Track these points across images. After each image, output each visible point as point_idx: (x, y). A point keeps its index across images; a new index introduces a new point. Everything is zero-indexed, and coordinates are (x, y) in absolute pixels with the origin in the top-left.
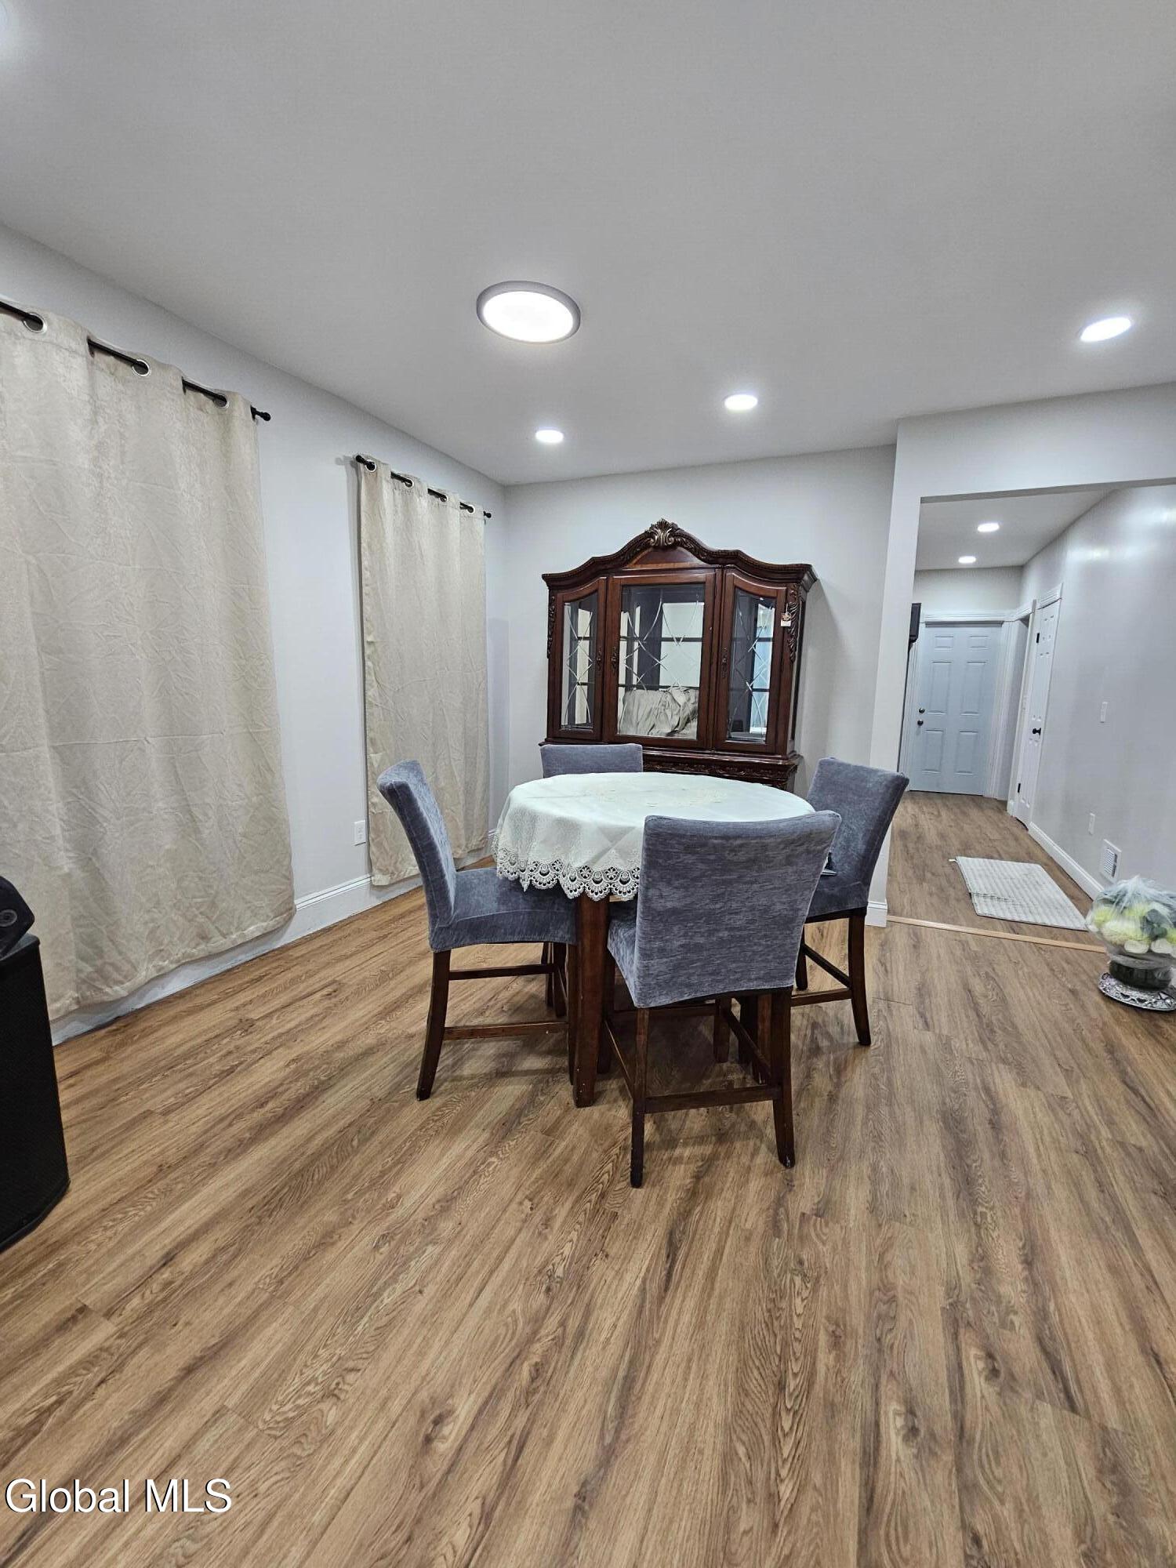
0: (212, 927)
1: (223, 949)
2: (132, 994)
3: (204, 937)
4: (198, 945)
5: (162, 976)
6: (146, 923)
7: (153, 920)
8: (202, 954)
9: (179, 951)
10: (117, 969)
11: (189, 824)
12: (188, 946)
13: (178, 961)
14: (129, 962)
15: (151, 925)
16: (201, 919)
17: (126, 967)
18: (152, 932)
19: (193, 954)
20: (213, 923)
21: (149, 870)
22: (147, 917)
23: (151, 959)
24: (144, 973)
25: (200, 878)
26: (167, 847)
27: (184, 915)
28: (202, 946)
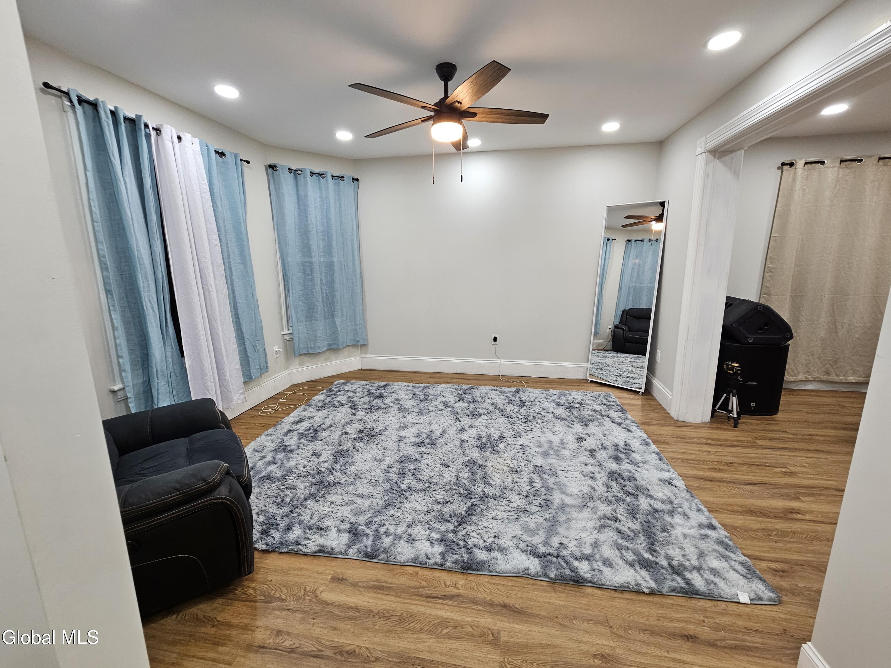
0: (833, 371)
1: (835, 381)
2: (795, 382)
3: (828, 373)
4: (824, 375)
5: (806, 381)
6: (806, 360)
7: (809, 360)
8: (825, 380)
9: (816, 375)
10: (793, 371)
11: (833, 328)
12: (820, 374)
13: (815, 378)
14: (797, 370)
15: (808, 361)
16: (829, 366)
17: (796, 371)
18: (808, 364)
19: (821, 378)
20: (833, 369)
21: (813, 342)
22: (807, 358)
23: (804, 373)
24: (801, 377)
25: (833, 350)
26: (822, 335)
27: (821, 362)
28: (826, 377)
